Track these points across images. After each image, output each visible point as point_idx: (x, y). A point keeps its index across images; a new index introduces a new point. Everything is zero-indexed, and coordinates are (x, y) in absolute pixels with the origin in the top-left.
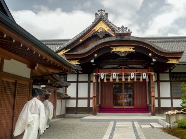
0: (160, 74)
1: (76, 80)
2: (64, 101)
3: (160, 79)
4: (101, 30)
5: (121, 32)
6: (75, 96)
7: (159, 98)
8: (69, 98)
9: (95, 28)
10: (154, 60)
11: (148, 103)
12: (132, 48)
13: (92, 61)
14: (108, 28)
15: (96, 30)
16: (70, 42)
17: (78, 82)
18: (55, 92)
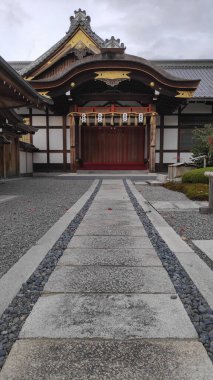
0: (166, 117)
1: (45, 125)
2: (29, 155)
3: (165, 124)
4: (80, 46)
5: (110, 47)
6: (46, 149)
7: (161, 151)
8: (37, 151)
9: (70, 42)
10: (157, 93)
11: (146, 157)
12: (126, 73)
13: (68, 93)
14: (90, 43)
15: (73, 46)
16: (33, 65)
17: (48, 127)
18: (16, 140)
